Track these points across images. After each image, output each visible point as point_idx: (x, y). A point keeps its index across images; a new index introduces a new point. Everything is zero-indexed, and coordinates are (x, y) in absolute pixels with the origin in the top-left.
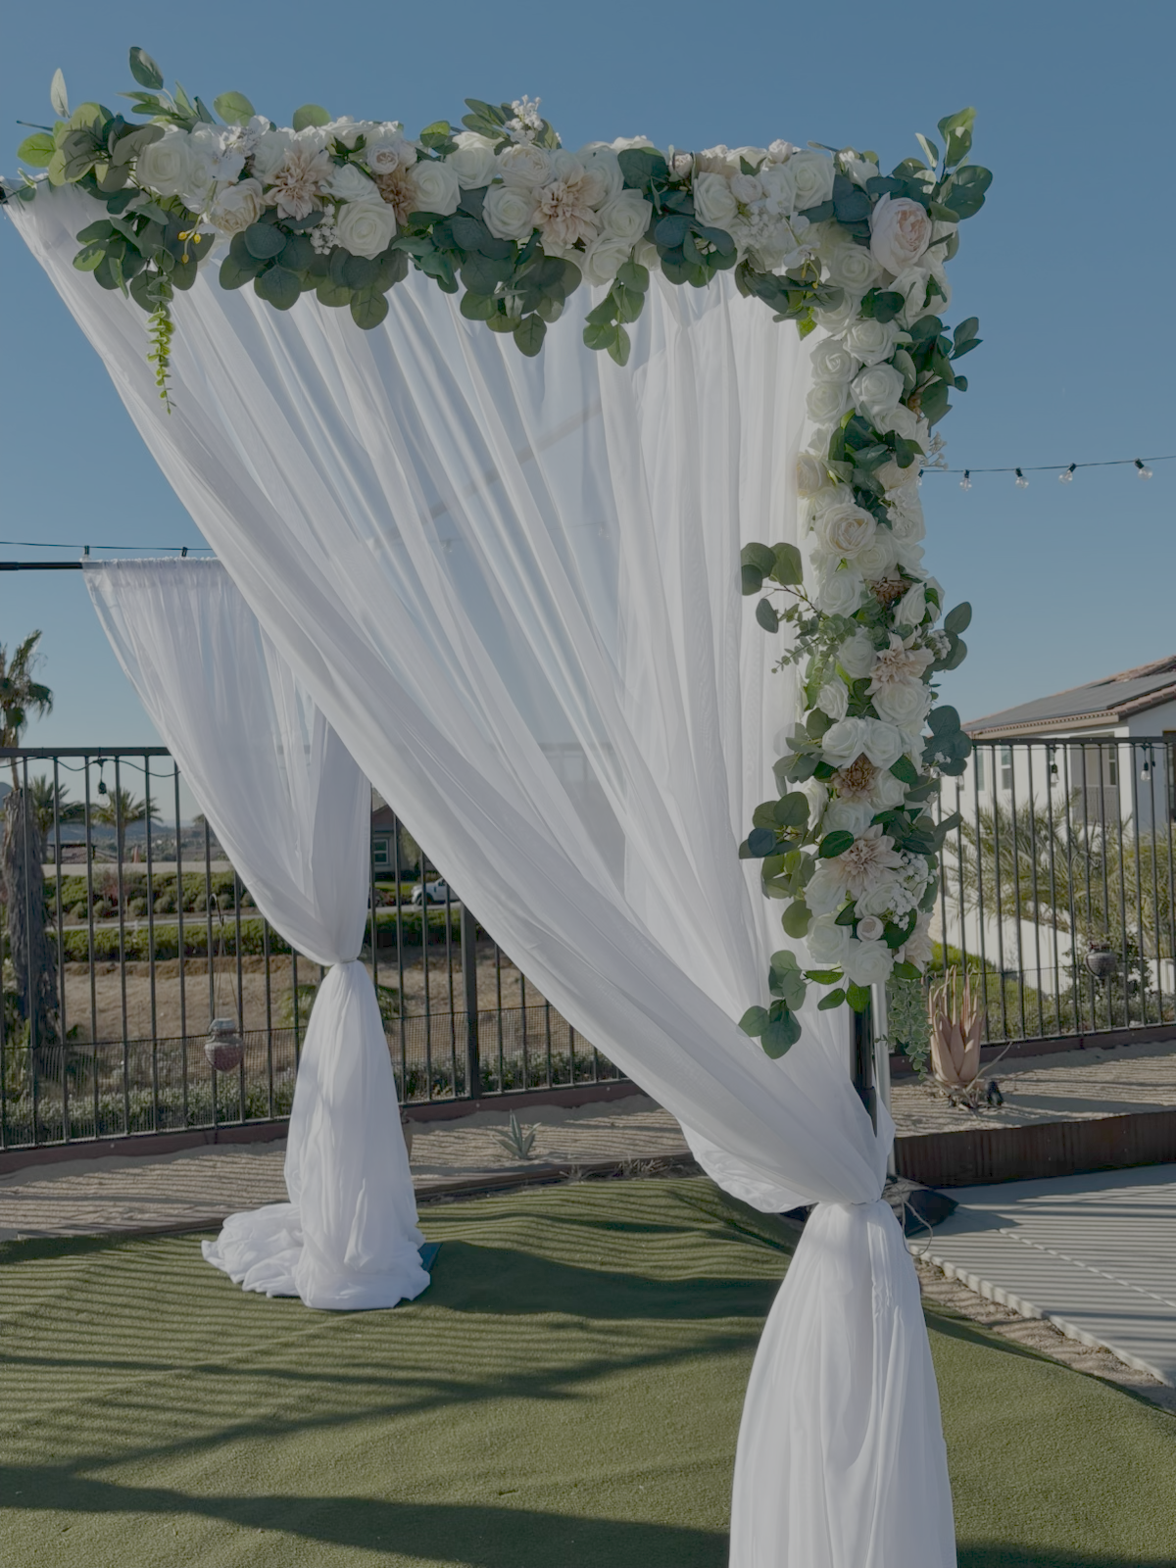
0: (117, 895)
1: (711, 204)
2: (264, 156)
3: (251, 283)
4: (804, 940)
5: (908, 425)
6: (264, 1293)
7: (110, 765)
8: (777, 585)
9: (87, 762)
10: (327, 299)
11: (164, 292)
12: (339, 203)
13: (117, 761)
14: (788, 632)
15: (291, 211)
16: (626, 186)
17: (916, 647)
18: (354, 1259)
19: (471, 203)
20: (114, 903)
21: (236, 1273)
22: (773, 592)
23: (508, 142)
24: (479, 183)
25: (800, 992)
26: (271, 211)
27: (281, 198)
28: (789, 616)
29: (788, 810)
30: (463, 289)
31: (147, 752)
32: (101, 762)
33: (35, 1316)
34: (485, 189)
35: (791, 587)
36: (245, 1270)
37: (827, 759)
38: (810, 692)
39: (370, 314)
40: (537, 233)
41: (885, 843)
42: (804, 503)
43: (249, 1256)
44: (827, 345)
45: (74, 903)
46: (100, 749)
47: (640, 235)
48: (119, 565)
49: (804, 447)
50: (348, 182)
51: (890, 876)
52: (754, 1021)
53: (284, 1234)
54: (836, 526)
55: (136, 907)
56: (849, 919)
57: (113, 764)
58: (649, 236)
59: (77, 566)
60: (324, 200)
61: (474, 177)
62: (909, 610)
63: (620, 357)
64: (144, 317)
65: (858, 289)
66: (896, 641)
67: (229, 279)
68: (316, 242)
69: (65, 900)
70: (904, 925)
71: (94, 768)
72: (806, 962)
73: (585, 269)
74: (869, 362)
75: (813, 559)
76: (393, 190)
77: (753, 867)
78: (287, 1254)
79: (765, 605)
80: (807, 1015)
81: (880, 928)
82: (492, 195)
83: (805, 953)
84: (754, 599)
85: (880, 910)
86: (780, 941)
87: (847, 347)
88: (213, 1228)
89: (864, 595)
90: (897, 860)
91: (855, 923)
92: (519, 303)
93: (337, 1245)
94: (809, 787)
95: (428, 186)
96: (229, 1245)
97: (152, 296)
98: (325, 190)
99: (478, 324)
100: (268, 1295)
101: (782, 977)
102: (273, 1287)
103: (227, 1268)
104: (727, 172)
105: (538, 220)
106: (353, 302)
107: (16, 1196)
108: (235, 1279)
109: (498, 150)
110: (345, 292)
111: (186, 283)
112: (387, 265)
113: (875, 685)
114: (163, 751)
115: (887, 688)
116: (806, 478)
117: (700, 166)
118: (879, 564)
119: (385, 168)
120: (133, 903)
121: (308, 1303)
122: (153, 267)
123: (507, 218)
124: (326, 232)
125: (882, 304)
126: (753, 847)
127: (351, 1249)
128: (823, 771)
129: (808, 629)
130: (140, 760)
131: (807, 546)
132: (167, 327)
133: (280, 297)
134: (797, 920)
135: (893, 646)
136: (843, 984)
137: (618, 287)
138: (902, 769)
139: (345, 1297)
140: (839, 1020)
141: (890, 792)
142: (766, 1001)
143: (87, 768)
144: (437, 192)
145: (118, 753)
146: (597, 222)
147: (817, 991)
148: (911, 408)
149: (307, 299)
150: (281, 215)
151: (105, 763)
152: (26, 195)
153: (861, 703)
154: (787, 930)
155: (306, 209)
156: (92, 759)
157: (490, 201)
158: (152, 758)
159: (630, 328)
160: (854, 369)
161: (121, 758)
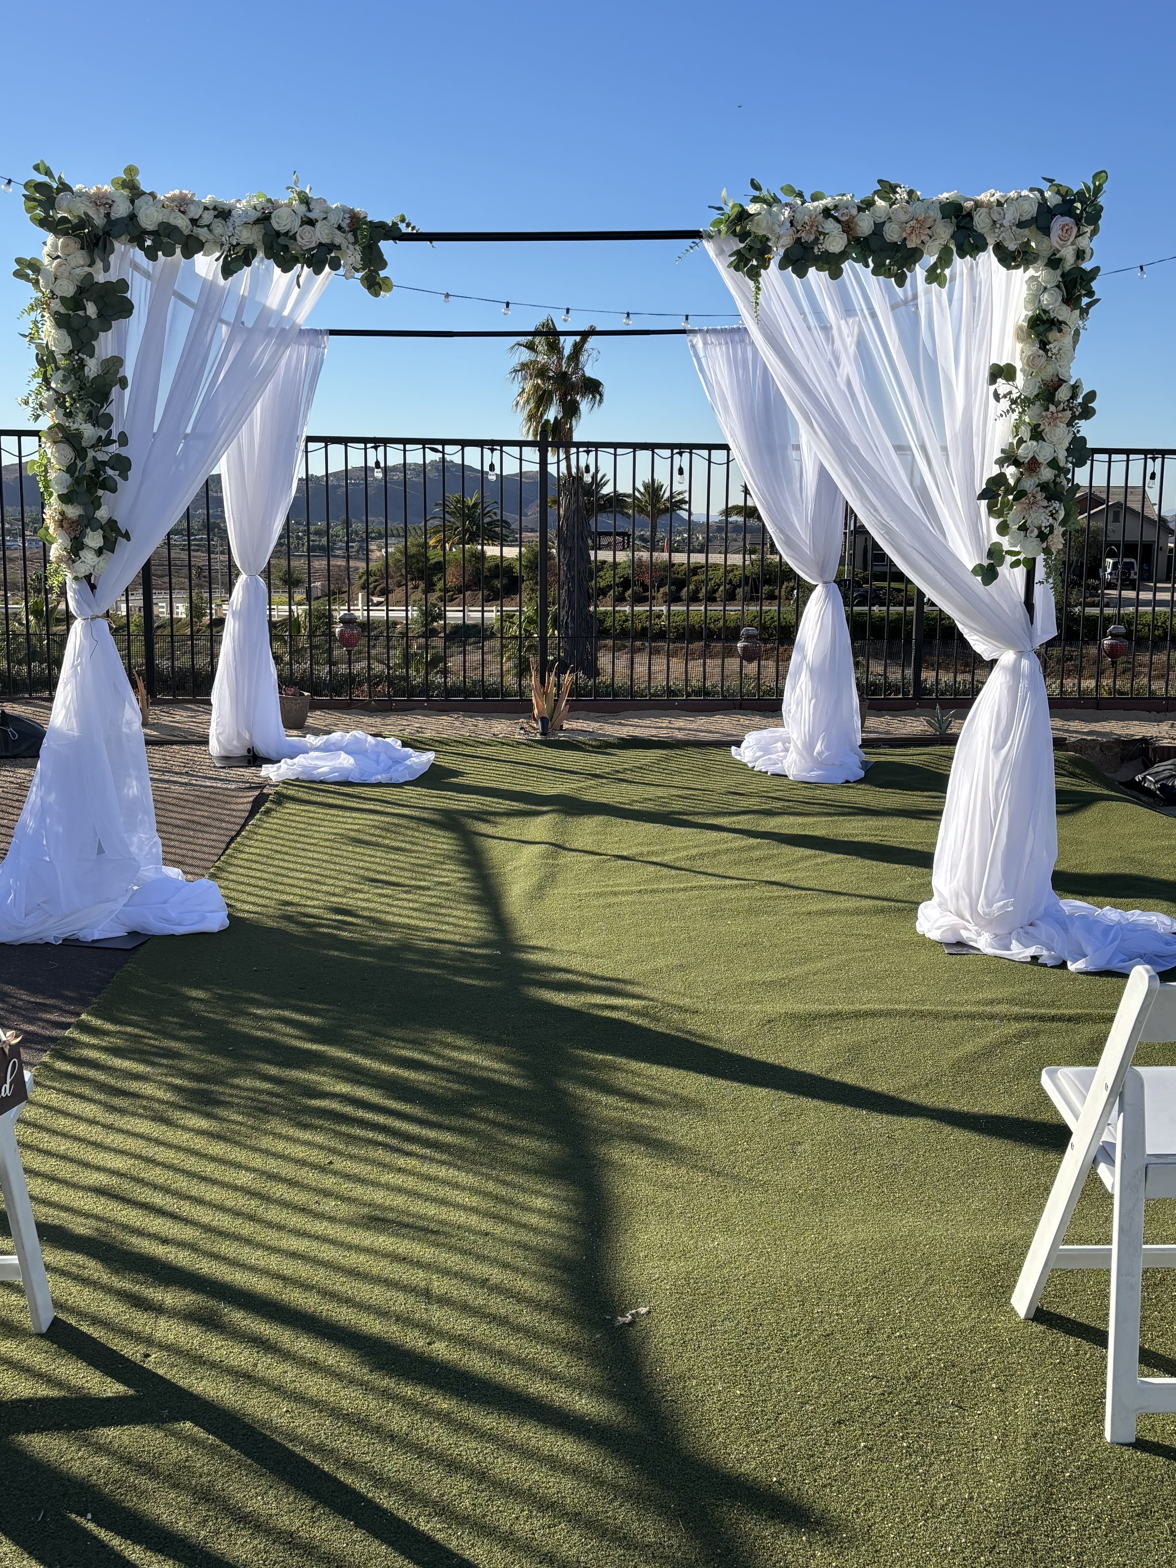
0: (648, 581)
1: (981, 222)
2: (798, 216)
3: (790, 268)
4: (1007, 537)
5: (1064, 313)
6: (767, 772)
7: (686, 456)
8: (1004, 382)
9: (672, 454)
10: (818, 269)
11: (758, 275)
12: (825, 234)
13: (691, 453)
14: (1005, 404)
15: (807, 239)
16: (943, 218)
17: (1064, 410)
18: (819, 754)
19: (879, 227)
20: (645, 588)
21: (751, 762)
22: (1002, 386)
23: (894, 203)
24: (882, 220)
25: (1001, 561)
26: (799, 239)
27: (803, 235)
28: (1005, 396)
29: (998, 480)
30: (872, 265)
31: (710, 447)
32: (681, 454)
33: (641, 768)
34: (885, 222)
35: (1011, 383)
36: (756, 761)
37: (1018, 458)
38: (1017, 427)
39: (836, 274)
40: (905, 239)
41: (1040, 496)
42: (1019, 346)
43: (759, 754)
44: (1032, 278)
45: (609, 587)
46: (681, 444)
47: (949, 237)
48: (708, 331)
49: (1020, 322)
50: (831, 226)
51: (1042, 510)
52: (979, 570)
53: (780, 744)
54: (1029, 357)
55: (665, 594)
56: (1023, 528)
57: (688, 455)
58: (952, 237)
59: (683, 332)
60: (821, 233)
61: (880, 218)
62: (1063, 394)
63: (942, 285)
64: (752, 284)
65: (1046, 254)
66: (1052, 408)
67: (782, 266)
68: (816, 250)
69: (603, 584)
70: (1047, 531)
71: (677, 457)
72: (1006, 547)
73: (925, 251)
74: (1049, 286)
75: (1021, 370)
76: (847, 227)
77: (984, 503)
78: (782, 754)
79: (996, 392)
80: (1004, 570)
81: (1036, 532)
82: (887, 225)
83: (1006, 543)
84: (992, 388)
85: (1037, 525)
86: (996, 538)
87: (1040, 280)
88: (738, 744)
89: (1040, 387)
90: (1045, 503)
91: (1026, 530)
92: (896, 268)
93: (809, 746)
94: (1010, 471)
95: (861, 224)
96: (747, 748)
97: (754, 274)
98: (820, 229)
99: (881, 278)
100: (769, 774)
101: (995, 554)
102: (771, 770)
103: (745, 761)
104: (989, 205)
105: (904, 235)
106: (829, 270)
107: (620, 724)
108: (750, 765)
109: (891, 207)
110: (826, 266)
111: (766, 268)
112: (843, 256)
113: (1042, 427)
114: (725, 447)
115: (1047, 429)
116: (1021, 335)
117: (978, 205)
118: (1048, 373)
119: (844, 219)
120: (662, 590)
121: (791, 778)
122: (755, 263)
123: (892, 234)
124: (820, 246)
125: (1054, 262)
126: (982, 496)
127: (818, 748)
128: (1017, 463)
129: (1014, 402)
130: (705, 453)
131: (1018, 365)
132: (758, 288)
133: (801, 273)
134: (1003, 529)
135: (1051, 410)
136: (1021, 557)
137: (939, 258)
138: (1053, 463)
139: (814, 775)
140: (1020, 573)
141: (1047, 474)
142: (986, 562)
143: (672, 457)
144: (865, 225)
145: (692, 447)
146: (930, 233)
147: (1009, 559)
148: (1068, 305)
149: (812, 271)
150: (803, 241)
151: (684, 454)
152: (710, 237)
153: (1037, 434)
154: (998, 533)
155: (812, 237)
156: (675, 451)
157: (886, 227)
158: (713, 452)
159: (947, 272)
160: (1042, 289)
161: (694, 451)
